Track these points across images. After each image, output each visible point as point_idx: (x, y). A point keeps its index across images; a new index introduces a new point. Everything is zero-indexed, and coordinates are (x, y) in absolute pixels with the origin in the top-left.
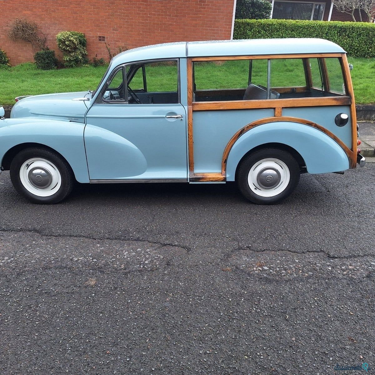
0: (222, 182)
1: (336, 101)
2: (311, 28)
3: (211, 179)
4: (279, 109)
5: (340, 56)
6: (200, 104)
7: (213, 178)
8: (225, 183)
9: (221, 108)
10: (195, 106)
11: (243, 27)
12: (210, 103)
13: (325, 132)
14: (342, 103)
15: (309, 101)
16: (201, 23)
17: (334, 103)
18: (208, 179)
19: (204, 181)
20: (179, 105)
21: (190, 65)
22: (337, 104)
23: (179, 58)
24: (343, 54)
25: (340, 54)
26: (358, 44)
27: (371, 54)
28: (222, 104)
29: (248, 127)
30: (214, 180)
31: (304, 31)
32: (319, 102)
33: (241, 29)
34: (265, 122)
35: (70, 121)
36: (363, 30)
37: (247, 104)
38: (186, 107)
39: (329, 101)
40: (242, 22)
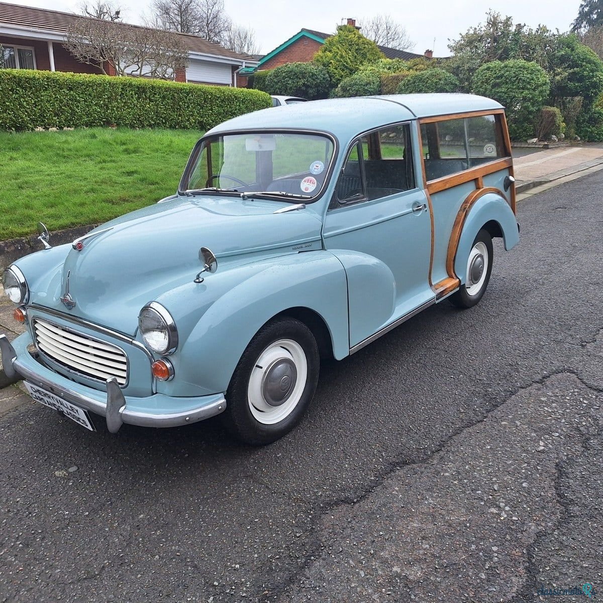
0: (458, 288)
1: (506, 163)
2: (97, 86)
4: (481, 179)
6: (432, 184)
7: (452, 286)
10: (429, 188)
12: (439, 182)
15: (494, 166)
18: (449, 290)
19: (446, 293)
20: (418, 191)
23: (411, 120)
26: (164, 110)
27: (182, 124)
28: (447, 181)
31: (88, 90)
32: (499, 166)
35: (299, 252)
36: (166, 91)
37: (462, 177)
38: (424, 191)
39: (503, 164)
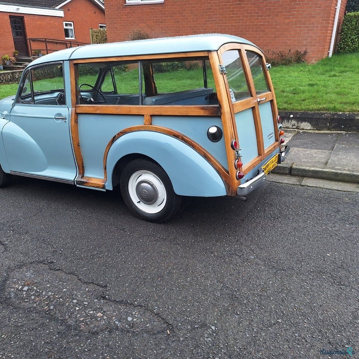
0: (102, 189)
1: (203, 111)
3: (93, 185)
4: (148, 116)
5: (207, 55)
6: (81, 106)
7: (94, 184)
8: (105, 190)
9: (98, 112)
10: (77, 108)
11: (355, 20)
12: (89, 106)
13: (193, 147)
14: (209, 114)
15: (176, 110)
16: (294, 21)
17: (202, 113)
18: (91, 184)
19: (88, 185)
20: (65, 107)
21: (72, 67)
22: (205, 114)
23: (63, 61)
24: (210, 52)
25: (206, 52)
28: (98, 108)
29: (118, 134)
30: (95, 186)
32: (186, 111)
33: (353, 23)
34: (133, 130)
35: (4, 118)
37: (119, 109)
38: (70, 109)
39: (197, 110)
40: (355, 16)
